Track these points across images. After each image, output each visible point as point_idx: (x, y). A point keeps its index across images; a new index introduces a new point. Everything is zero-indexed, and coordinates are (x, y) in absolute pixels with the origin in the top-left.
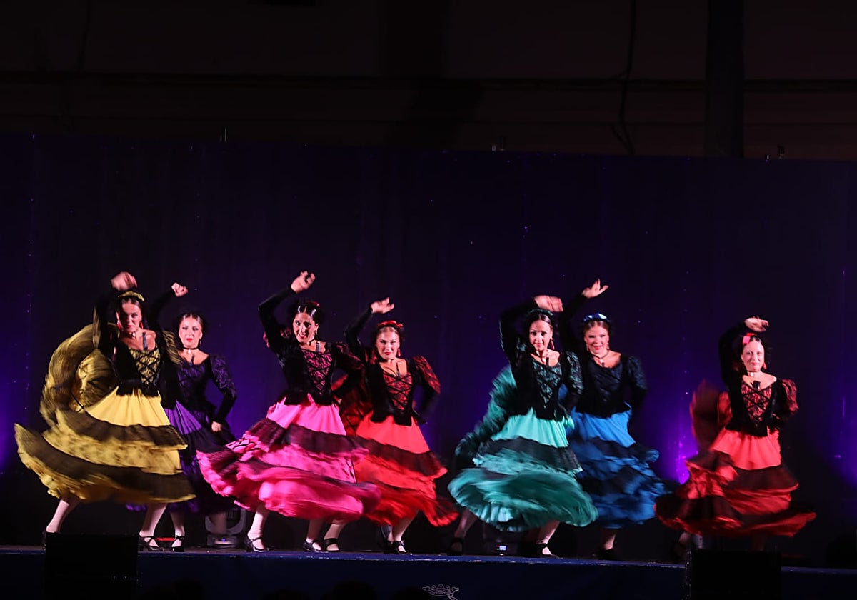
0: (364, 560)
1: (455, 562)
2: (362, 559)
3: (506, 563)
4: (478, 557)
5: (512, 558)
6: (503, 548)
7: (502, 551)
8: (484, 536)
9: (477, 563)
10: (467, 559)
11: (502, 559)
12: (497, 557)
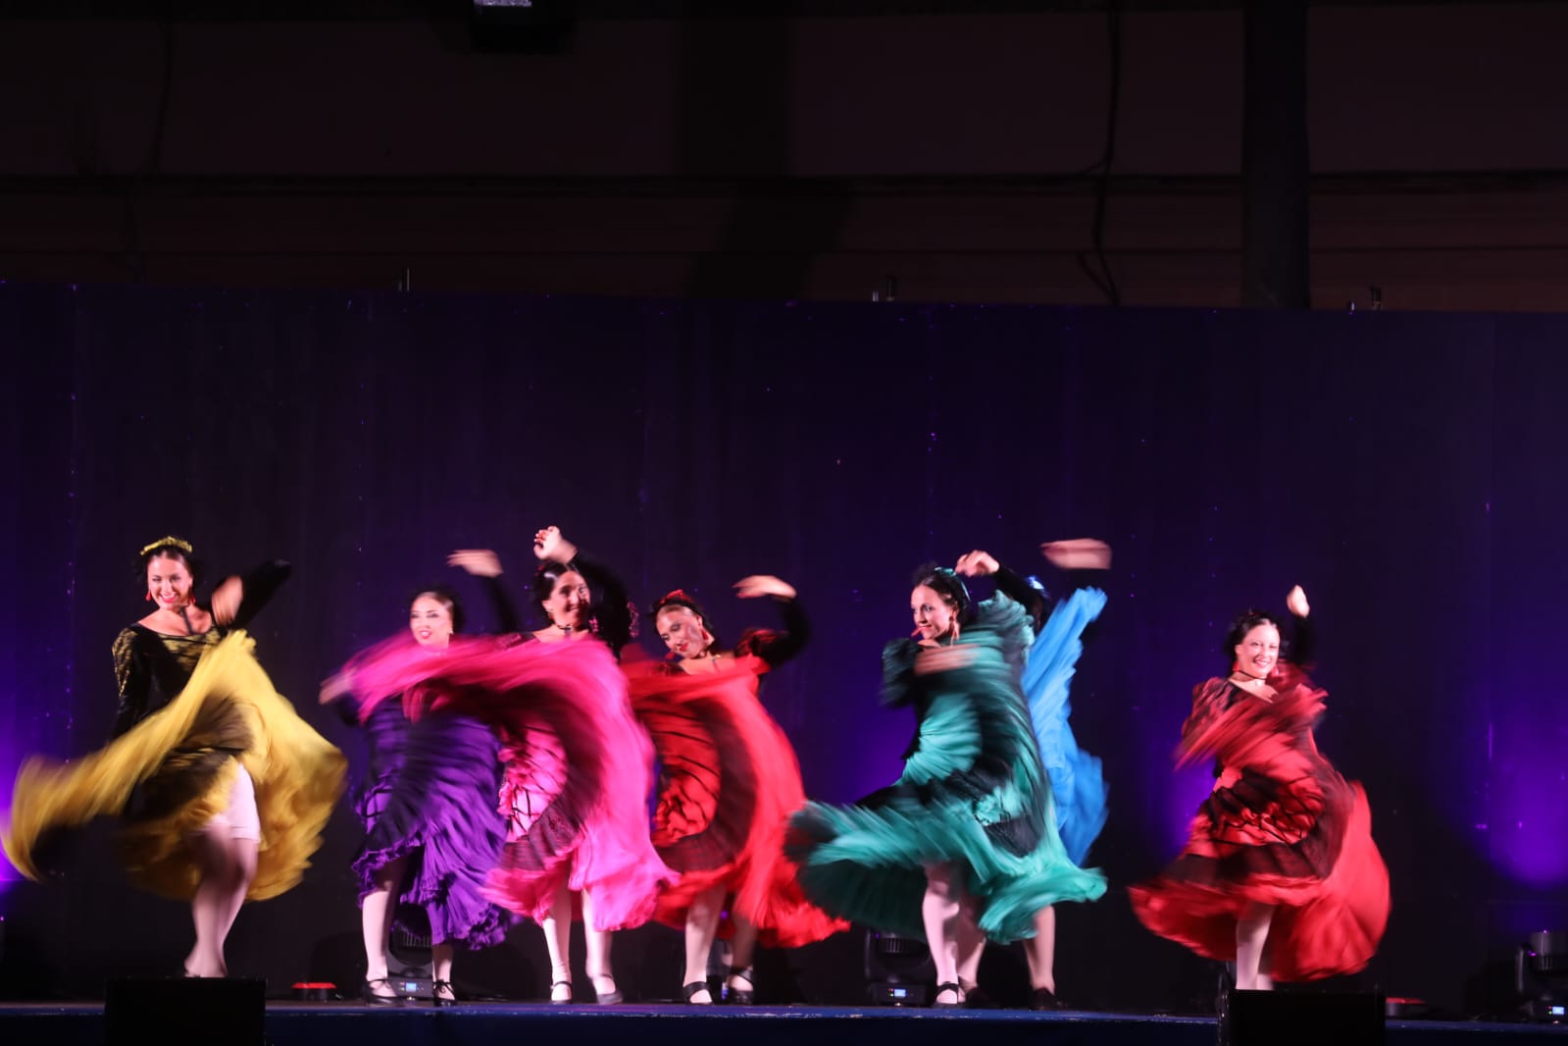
0: (658, 1017)
1: (818, 1019)
2: (656, 1015)
3: (906, 1019)
4: (857, 1009)
5: (915, 1010)
6: (900, 993)
7: (899, 999)
8: (868, 971)
9: (854, 1019)
10: (838, 1012)
11: (899, 1011)
12: (889, 1008)
